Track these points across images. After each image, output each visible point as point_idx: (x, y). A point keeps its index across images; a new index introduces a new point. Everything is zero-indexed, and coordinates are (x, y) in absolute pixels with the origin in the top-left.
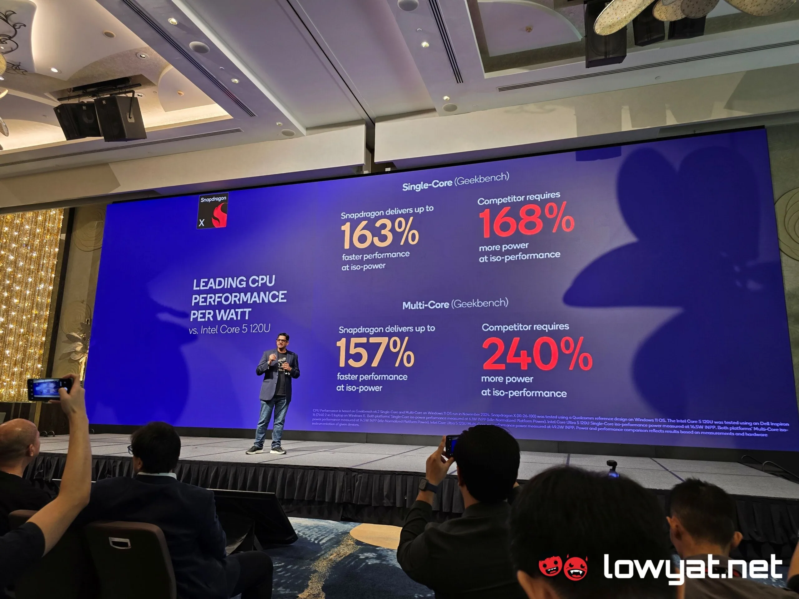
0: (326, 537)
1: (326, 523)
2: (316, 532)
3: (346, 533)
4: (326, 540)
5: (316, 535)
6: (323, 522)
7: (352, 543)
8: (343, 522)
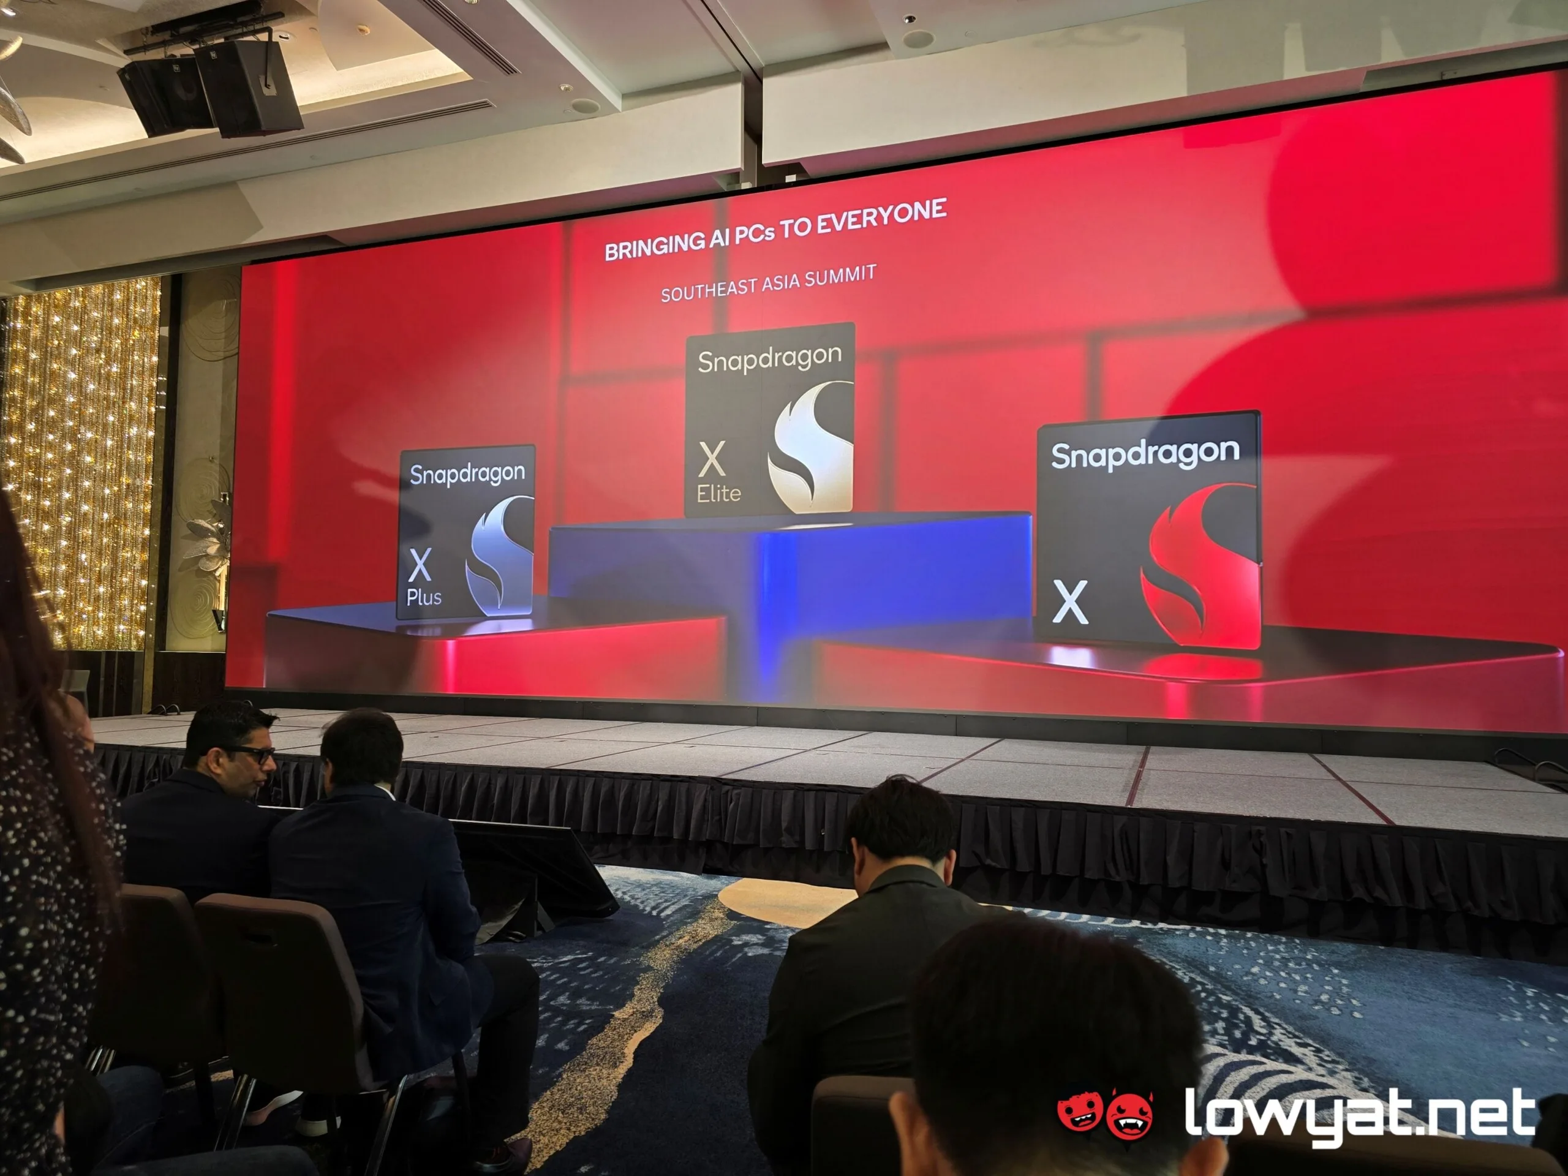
0: (673, 904)
1: (676, 876)
2: (656, 895)
3: (712, 897)
4: (674, 910)
5: (654, 901)
6: (670, 875)
7: (721, 915)
8: (706, 875)
